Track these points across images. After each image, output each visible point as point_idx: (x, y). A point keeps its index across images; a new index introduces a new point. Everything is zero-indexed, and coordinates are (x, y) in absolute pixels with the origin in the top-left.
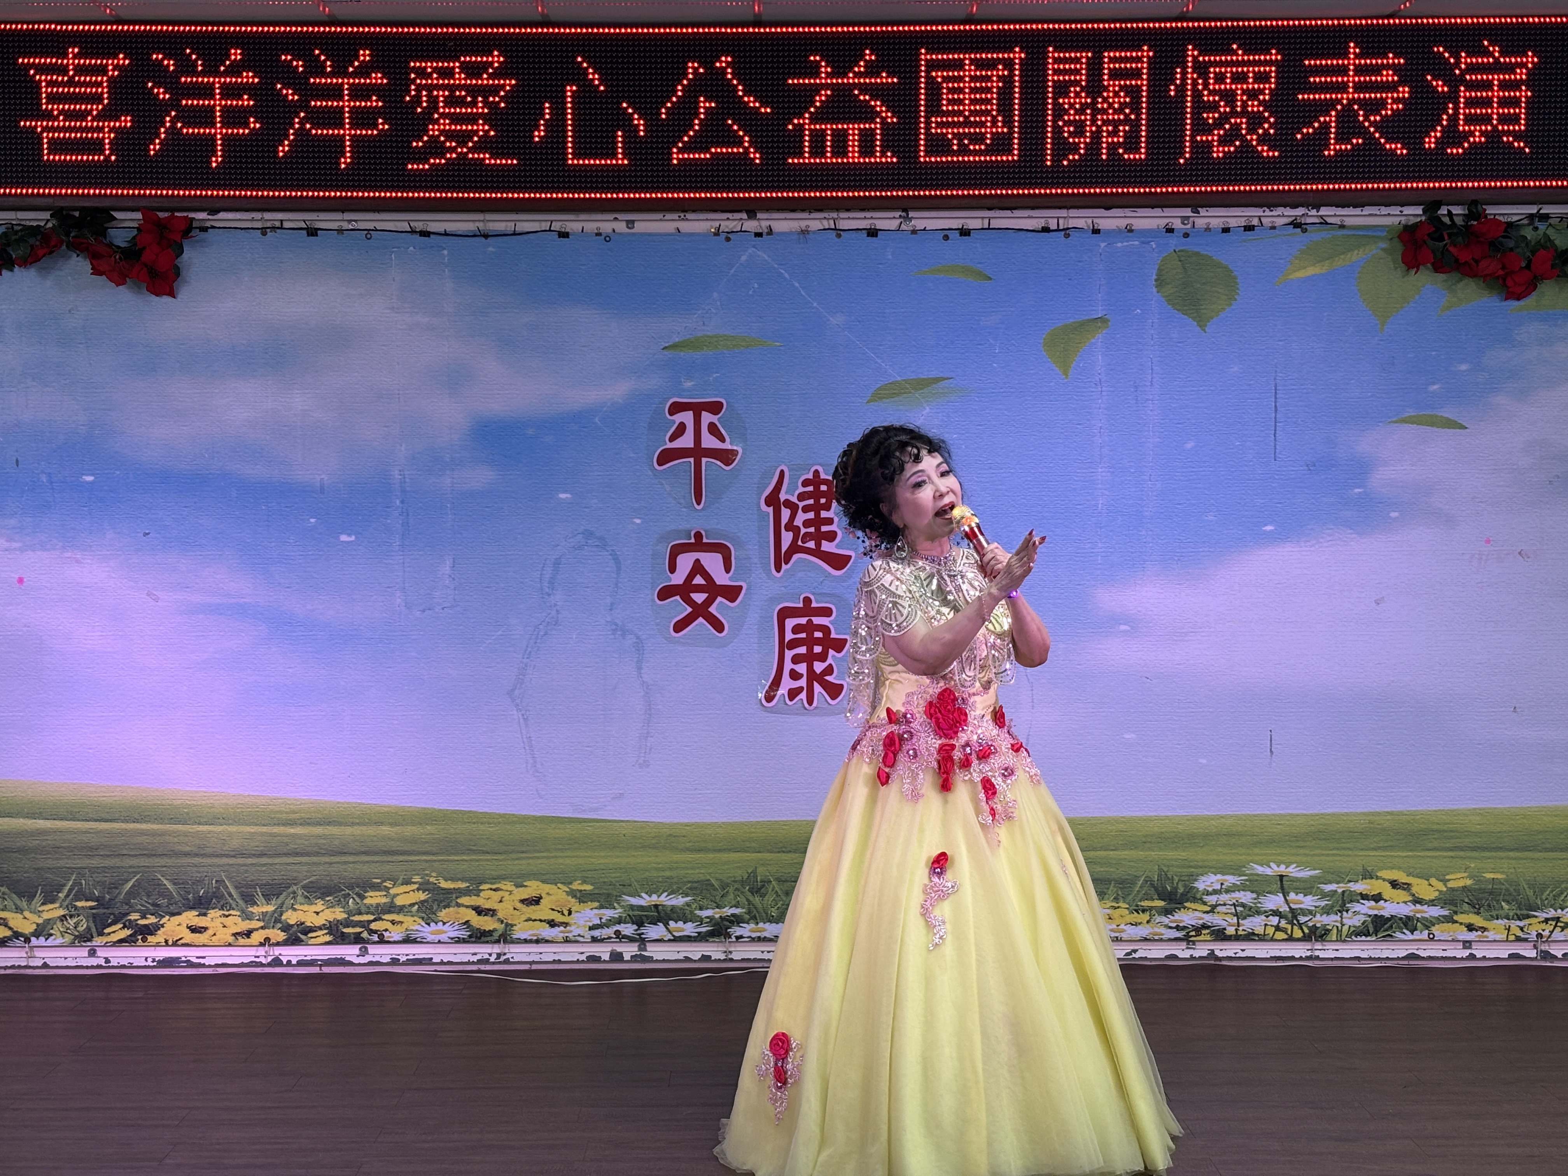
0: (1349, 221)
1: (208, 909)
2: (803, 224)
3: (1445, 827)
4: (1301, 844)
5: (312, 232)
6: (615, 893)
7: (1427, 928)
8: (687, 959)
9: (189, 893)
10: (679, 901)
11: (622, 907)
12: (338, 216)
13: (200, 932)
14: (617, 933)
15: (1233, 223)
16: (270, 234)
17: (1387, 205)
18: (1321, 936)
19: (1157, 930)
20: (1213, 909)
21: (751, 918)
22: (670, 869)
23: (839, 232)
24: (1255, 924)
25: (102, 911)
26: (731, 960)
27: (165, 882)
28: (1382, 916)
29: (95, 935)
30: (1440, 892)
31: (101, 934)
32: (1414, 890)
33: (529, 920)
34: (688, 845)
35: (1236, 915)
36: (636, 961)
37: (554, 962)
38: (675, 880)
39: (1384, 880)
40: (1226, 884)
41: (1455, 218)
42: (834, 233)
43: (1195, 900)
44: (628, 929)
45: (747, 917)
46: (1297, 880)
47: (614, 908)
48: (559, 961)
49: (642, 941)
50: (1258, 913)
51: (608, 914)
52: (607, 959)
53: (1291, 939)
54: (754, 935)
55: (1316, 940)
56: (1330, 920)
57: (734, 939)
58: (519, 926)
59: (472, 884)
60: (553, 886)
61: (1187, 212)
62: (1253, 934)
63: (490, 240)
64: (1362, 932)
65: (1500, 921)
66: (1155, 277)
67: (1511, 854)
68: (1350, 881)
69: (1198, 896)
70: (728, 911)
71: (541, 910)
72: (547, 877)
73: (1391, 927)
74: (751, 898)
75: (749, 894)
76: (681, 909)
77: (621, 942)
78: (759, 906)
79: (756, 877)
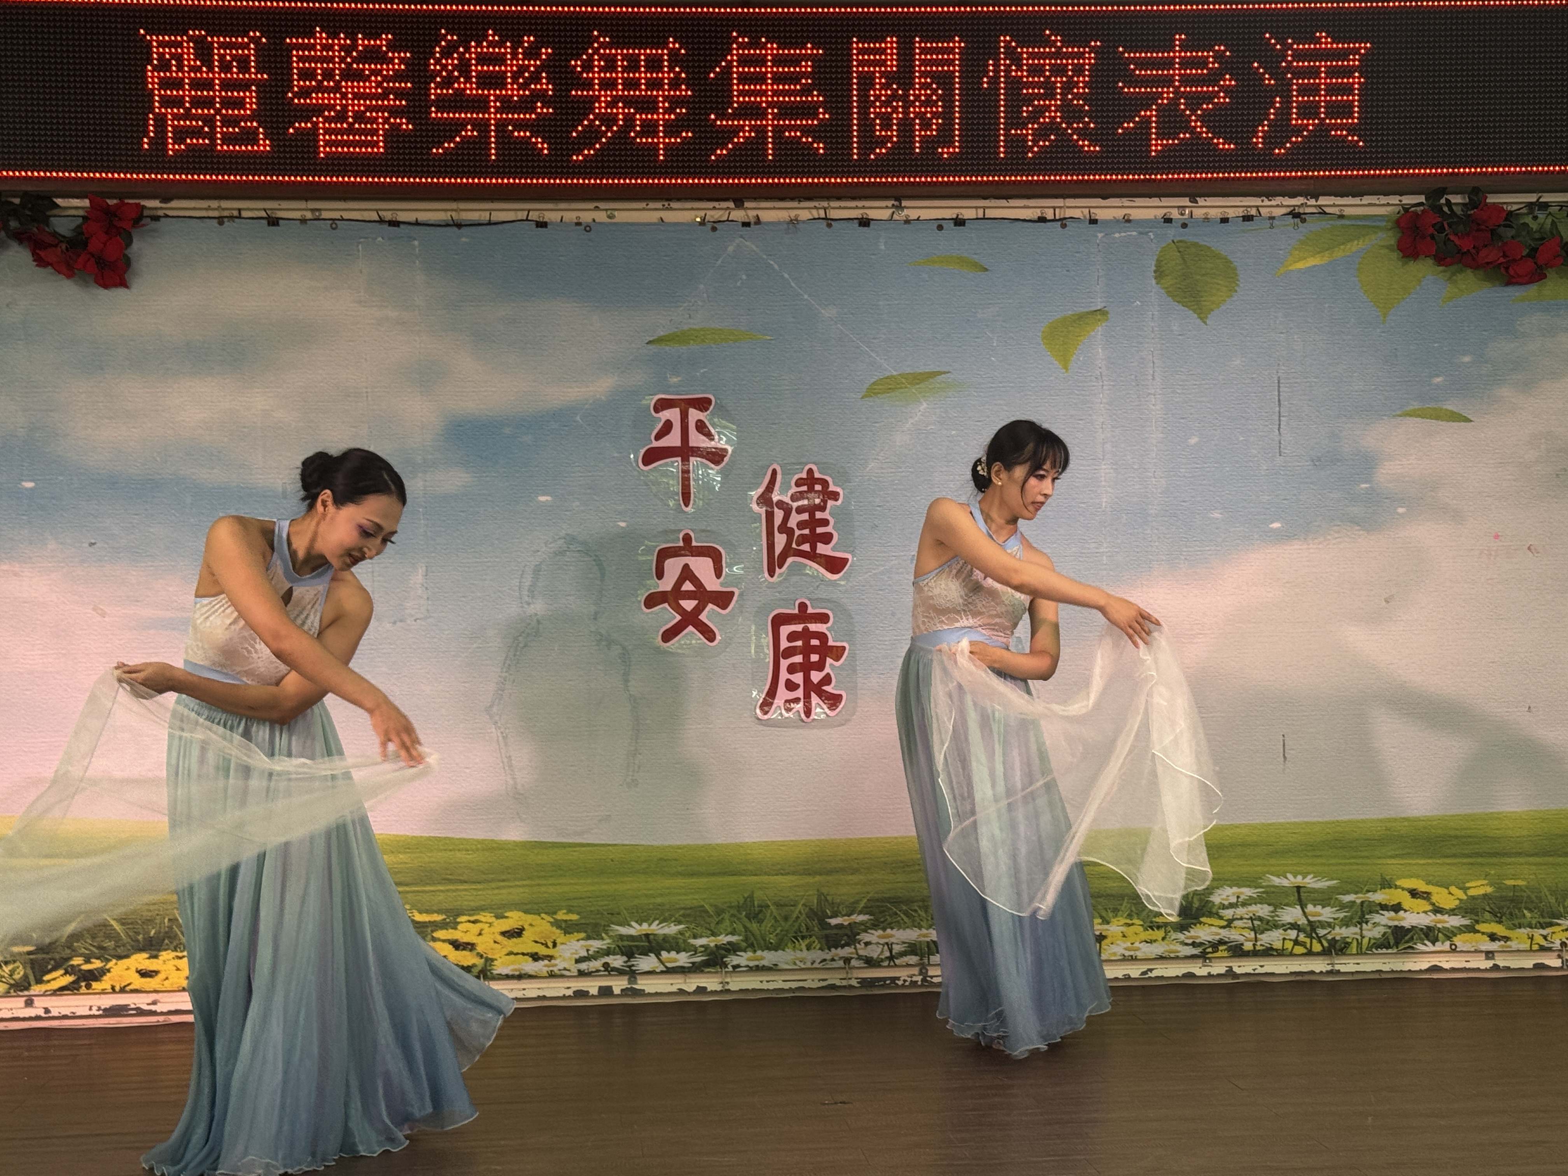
0: (1348, 211)
1: (159, 950)
2: (793, 213)
3: (1463, 833)
4: (1319, 853)
5: (273, 222)
6: (603, 923)
7: (1449, 938)
8: (681, 992)
9: (138, 933)
10: (672, 929)
11: (610, 937)
12: (302, 204)
13: (151, 976)
14: (606, 965)
15: (1231, 213)
16: (227, 224)
17: (1386, 194)
18: (1341, 950)
19: (1172, 947)
20: (1229, 924)
21: (749, 946)
22: (661, 895)
23: (829, 222)
24: (1273, 938)
25: (40, 956)
26: (728, 991)
27: (113, 923)
28: (1403, 927)
29: (32, 982)
30: (1461, 900)
31: (39, 981)
32: (1434, 899)
33: (510, 953)
34: (680, 869)
35: (1253, 929)
36: (626, 995)
37: (539, 998)
38: (667, 907)
39: (1403, 889)
40: (1242, 897)
41: (1454, 208)
42: (824, 223)
43: (1211, 914)
44: (617, 961)
45: (744, 944)
46: (1314, 891)
47: (603, 939)
48: (544, 998)
49: (631, 973)
50: (1276, 926)
51: (596, 945)
52: (596, 994)
53: (1310, 953)
54: (752, 964)
55: (1337, 954)
56: (1348, 932)
57: (731, 969)
58: (500, 960)
59: (448, 917)
60: (537, 917)
61: (1185, 202)
62: (1272, 949)
63: (464, 230)
64: (1382, 944)
65: (1523, 930)
66: (1154, 268)
67: (1531, 859)
68: (1368, 891)
69: (1214, 910)
70: (724, 939)
71: (523, 943)
72: (529, 907)
73: (1412, 938)
74: (748, 925)
75: (745, 920)
76: (674, 938)
77: (610, 975)
78: (757, 933)
79: (753, 901)
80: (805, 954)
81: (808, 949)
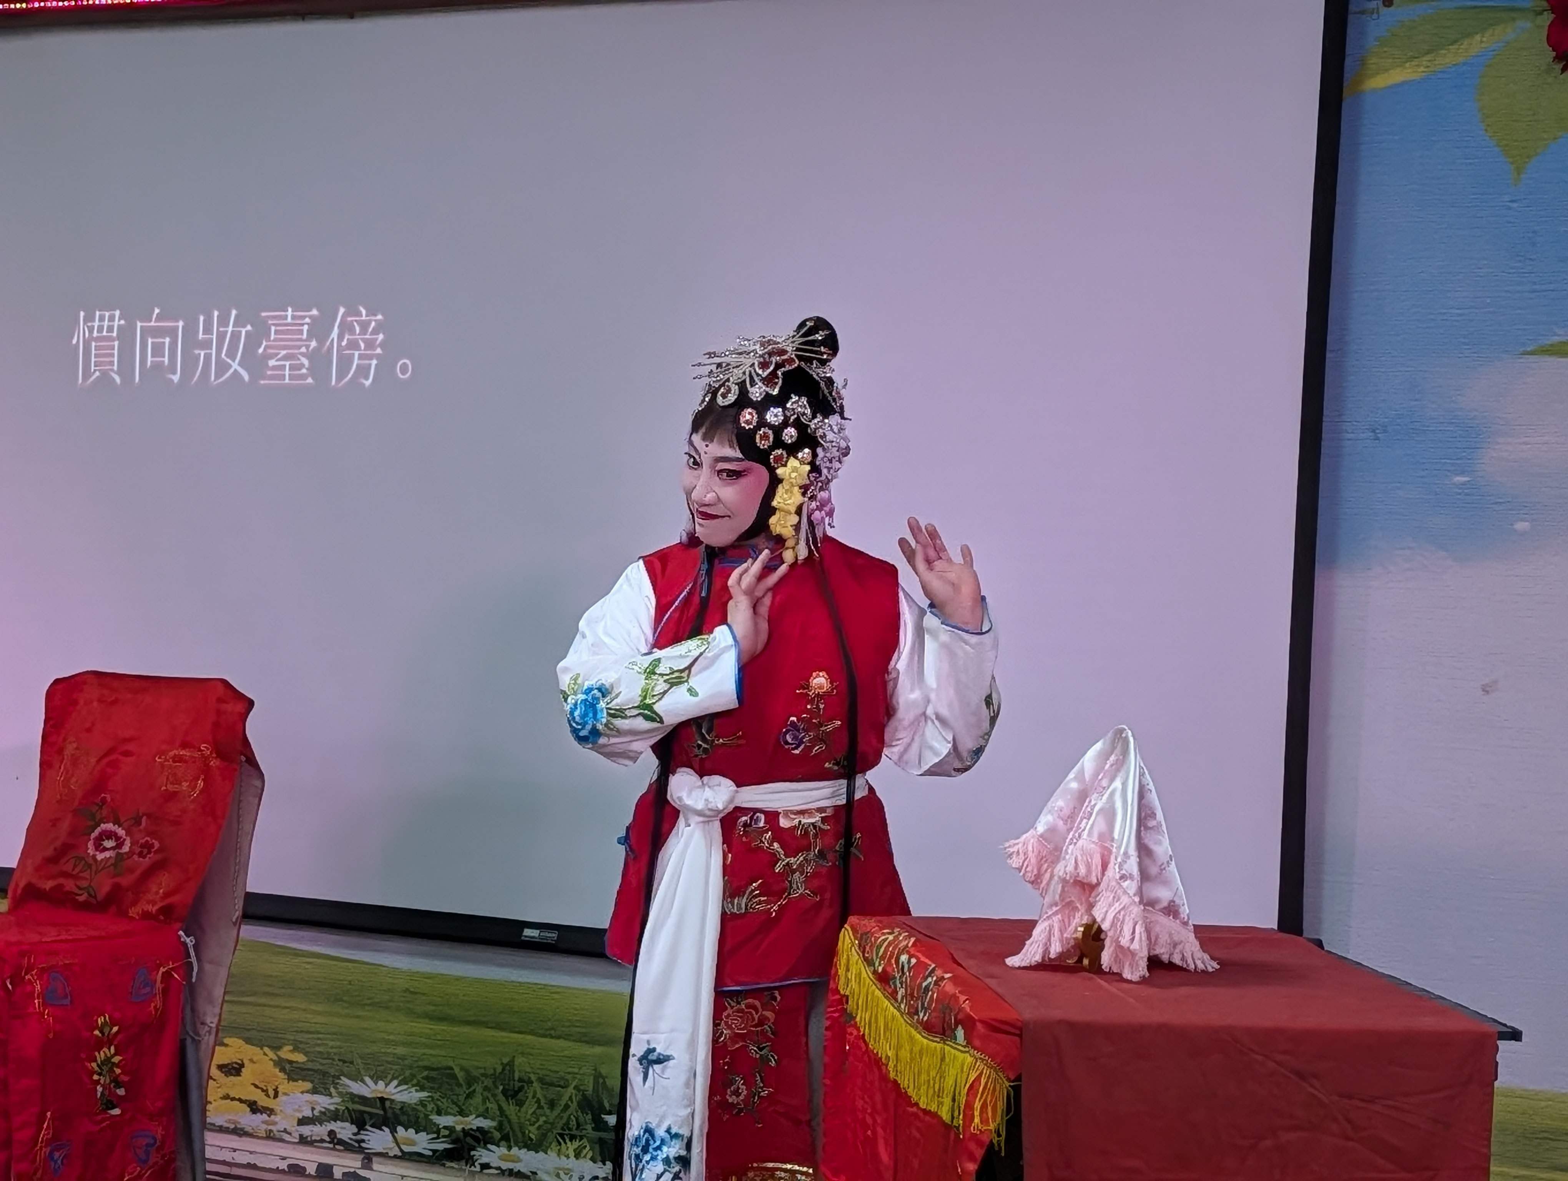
6: (333, 1072)
10: (412, 1096)
11: (340, 1094)
14: (331, 1134)
21: (501, 1139)
22: (405, 1044)
33: (227, 1097)
37: (249, 1165)
38: (410, 1062)
44: (345, 1130)
45: (497, 1134)
47: (331, 1095)
49: (362, 1152)
51: (324, 1102)
52: (313, 1173)
54: (505, 1166)
57: (478, 1168)
58: (214, 1105)
60: (258, 1050)
70: (473, 1122)
71: (242, 1084)
72: (252, 1034)
74: (504, 1105)
75: (501, 1097)
76: (414, 1109)
77: (334, 1149)
78: (514, 1119)
79: (512, 1072)
80: (572, 1163)
81: (577, 1156)
